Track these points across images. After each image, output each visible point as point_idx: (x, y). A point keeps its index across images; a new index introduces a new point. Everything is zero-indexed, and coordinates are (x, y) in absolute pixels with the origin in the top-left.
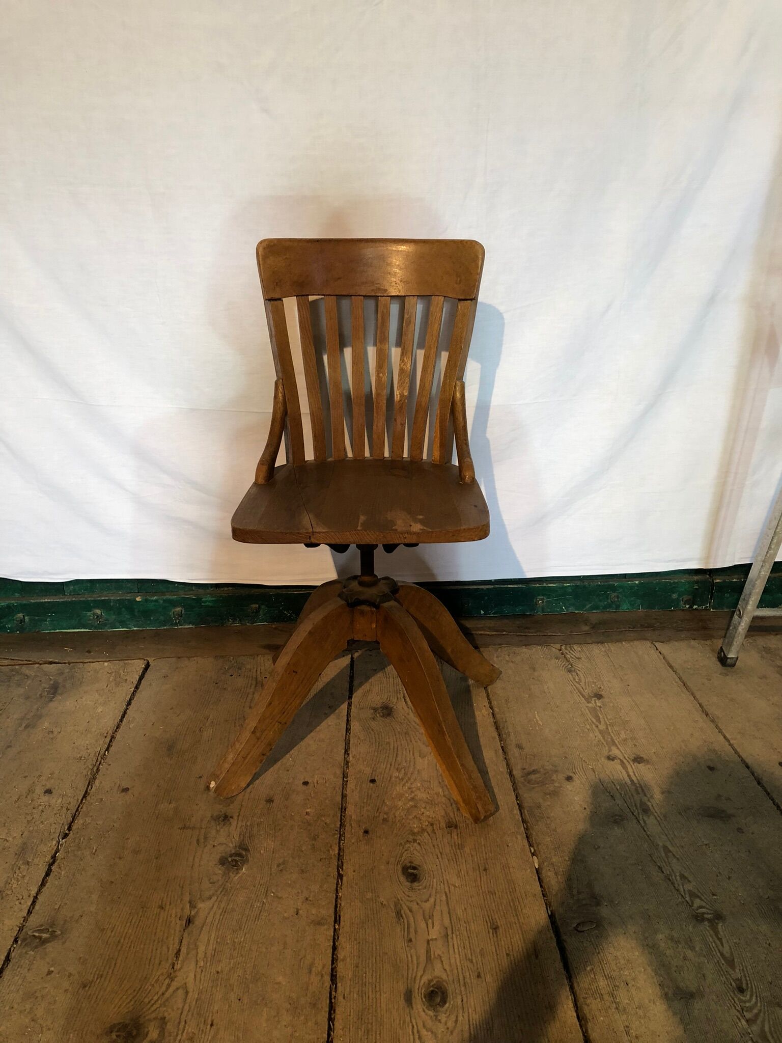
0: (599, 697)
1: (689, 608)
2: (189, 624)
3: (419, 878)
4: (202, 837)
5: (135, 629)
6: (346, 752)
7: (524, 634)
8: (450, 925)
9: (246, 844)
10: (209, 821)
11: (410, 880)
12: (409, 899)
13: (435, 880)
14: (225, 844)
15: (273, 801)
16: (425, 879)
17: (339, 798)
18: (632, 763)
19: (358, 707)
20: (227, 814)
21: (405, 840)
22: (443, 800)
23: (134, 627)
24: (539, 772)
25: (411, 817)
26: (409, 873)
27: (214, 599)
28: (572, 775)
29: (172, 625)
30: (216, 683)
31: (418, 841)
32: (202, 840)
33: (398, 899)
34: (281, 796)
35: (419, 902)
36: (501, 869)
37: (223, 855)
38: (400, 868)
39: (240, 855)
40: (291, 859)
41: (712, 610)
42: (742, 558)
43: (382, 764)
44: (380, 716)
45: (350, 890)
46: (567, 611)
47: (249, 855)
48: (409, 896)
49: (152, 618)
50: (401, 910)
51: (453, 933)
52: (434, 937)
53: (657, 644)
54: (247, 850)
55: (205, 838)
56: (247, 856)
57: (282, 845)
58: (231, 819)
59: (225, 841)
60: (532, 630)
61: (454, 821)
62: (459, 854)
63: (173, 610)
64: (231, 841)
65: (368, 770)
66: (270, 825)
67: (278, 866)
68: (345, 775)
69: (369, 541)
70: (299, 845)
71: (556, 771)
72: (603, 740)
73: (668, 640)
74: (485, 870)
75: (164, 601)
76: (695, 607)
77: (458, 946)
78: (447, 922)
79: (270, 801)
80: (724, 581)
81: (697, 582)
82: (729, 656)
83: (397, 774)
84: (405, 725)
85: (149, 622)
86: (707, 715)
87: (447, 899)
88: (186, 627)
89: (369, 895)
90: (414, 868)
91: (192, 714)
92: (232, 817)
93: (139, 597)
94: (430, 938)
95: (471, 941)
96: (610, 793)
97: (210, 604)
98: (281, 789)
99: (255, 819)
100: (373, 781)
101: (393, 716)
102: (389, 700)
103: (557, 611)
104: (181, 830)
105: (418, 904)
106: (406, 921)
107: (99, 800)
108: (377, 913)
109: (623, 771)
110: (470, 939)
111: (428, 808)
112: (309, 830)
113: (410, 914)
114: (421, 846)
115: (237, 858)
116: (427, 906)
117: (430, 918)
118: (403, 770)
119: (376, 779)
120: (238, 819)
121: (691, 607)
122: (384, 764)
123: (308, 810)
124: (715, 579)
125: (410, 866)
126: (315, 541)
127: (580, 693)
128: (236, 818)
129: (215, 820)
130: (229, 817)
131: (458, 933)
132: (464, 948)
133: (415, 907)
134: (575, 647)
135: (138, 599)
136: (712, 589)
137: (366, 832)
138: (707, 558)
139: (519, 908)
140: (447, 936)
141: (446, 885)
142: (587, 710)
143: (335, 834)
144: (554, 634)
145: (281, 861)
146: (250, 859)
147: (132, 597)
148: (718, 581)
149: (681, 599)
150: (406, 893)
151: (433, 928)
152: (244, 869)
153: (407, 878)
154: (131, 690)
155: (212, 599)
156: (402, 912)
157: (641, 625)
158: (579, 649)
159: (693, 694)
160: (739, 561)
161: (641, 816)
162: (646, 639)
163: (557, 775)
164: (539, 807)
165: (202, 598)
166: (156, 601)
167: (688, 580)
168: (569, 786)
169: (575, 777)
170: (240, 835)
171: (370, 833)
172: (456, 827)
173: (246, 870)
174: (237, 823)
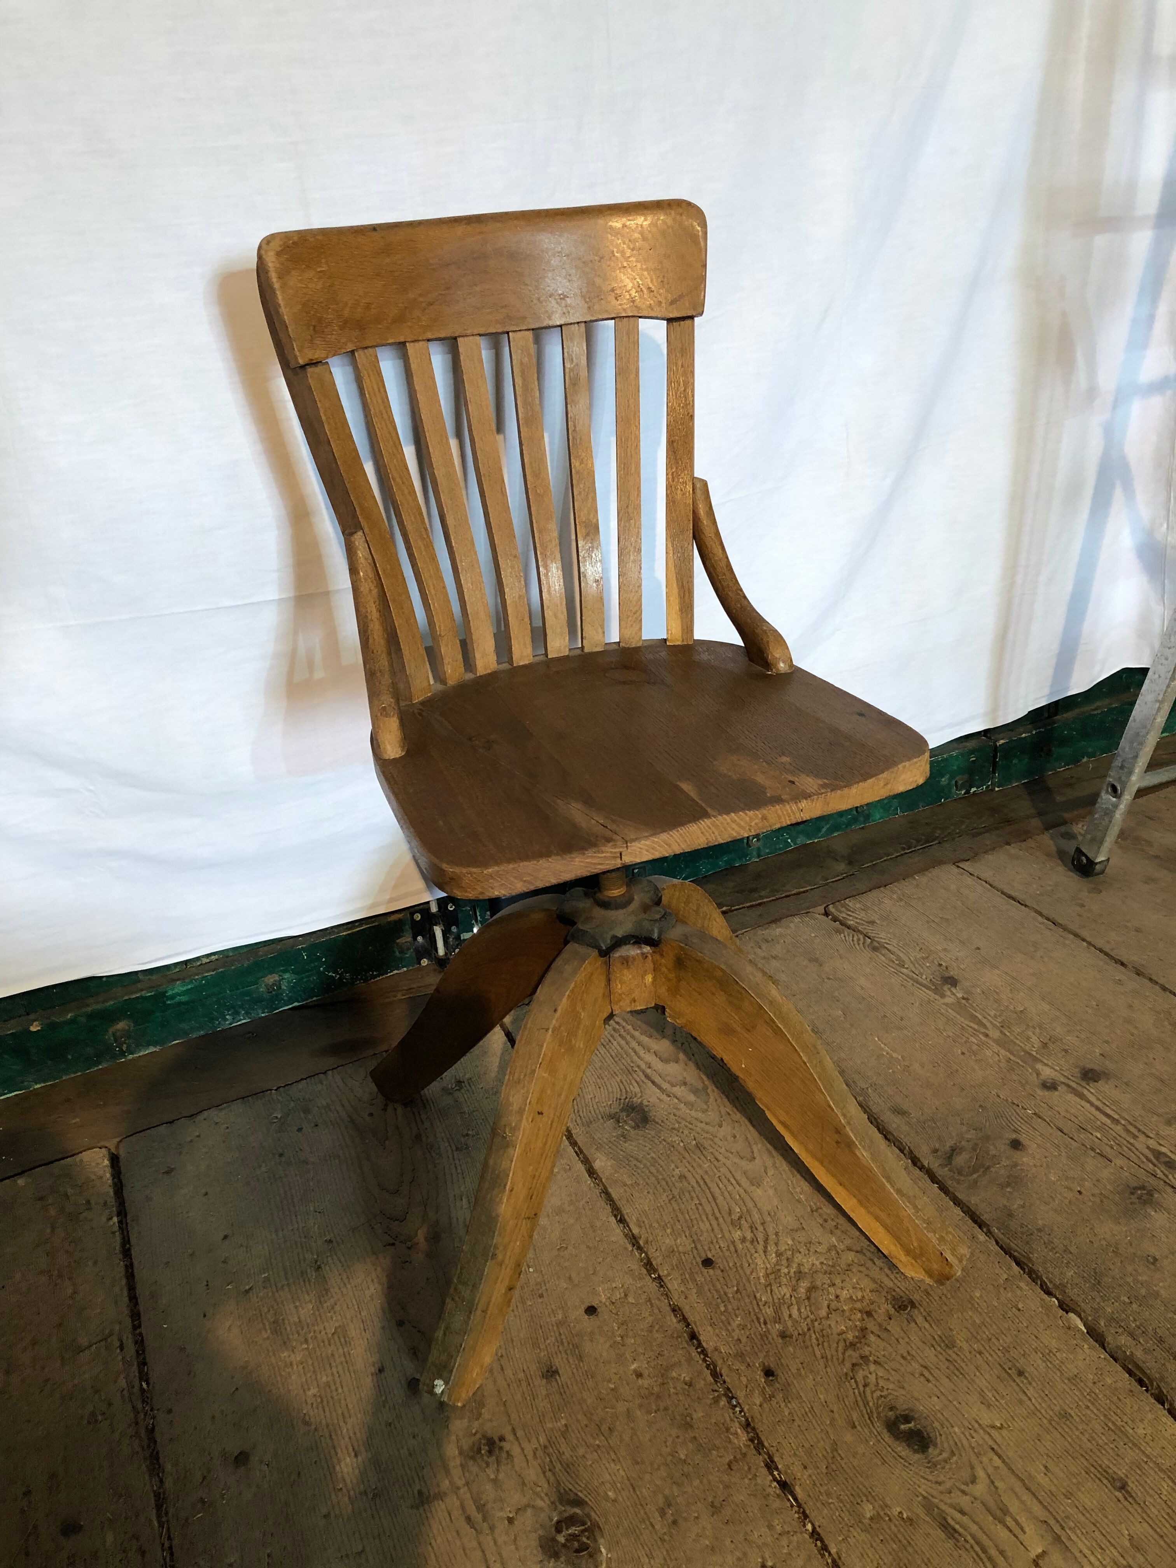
0: (952, 982)
1: (965, 794)
2: (149, 1044)
3: (930, 1437)
4: (472, 1510)
5: (38, 1086)
6: (622, 1221)
7: (757, 902)
8: (1047, 1514)
9: (570, 1490)
10: (462, 1465)
11: (916, 1447)
12: (941, 1488)
13: (956, 1429)
14: (528, 1506)
15: (556, 1372)
16: (941, 1435)
17: (672, 1321)
18: (1084, 1084)
19: (579, 1122)
20: (489, 1435)
21: (848, 1365)
22: (850, 1256)
23: (36, 1083)
24: (962, 1149)
25: (823, 1312)
26: (904, 1432)
27: (189, 987)
28: (1014, 1136)
29: (114, 1057)
30: (281, 1155)
31: (871, 1358)
32: (477, 1517)
33: (925, 1498)
34: (564, 1355)
35: (963, 1487)
36: (1044, 1362)
37: (541, 1532)
38: (879, 1426)
39: (571, 1520)
40: (675, 1488)
41: (997, 789)
42: (1037, 699)
43: (700, 1223)
44: (631, 1127)
45: (825, 1511)
46: (795, 844)
47: (593, 1514)
48: (939, 1483)
49: (70, 1057)
50: (945, 1519)
51: (1063, 1528)
52: (1040, 1551)
53: (960, 865)
54: (578, 1502)
55: (481, 1508)
56: (588, 1516)
57: (637, 1463)
58: (503, 1444)
59: (525, 1501)
60: (763, 893)
61: (902, 1294)
62: (954, 1356)
63: (111, 1031)
64: (535, 1493)
65: (684, 1243)
66: (586, 1426)
67: (662, 1513)
68: (649, 1266)
69: (735, 834)
70: (669, 1450)
71: (988, 1138)
72: (1012, 1057)
73: (974, 856)
74: (1021, 1373)
75: (90, 1016)
76: (973, 790)
77: (1089, 1549)
78: (1037, 1509)
79: (551, 1373)
80: (1011, 741)
81: (972, 752)
82: (1097, 860)
83: (739, 1232)
84: (686, 1132)
85: (63, 1066)
86: (1122, 964)
87: (1004, 1461)
88: (141, 1054)
89: (868, 1510)
90: (907, 1419)
91: (274, 1236)
92: (502, 1439)
93: (35, 1024)
94: (1033, 1555)
95: (1104, 1532)
96: (1093, 1149)
97: (184, 999)
98: (553, 1339)
99: (549, 1425)
100: (708, 1263)
101: (654, 1120)
102: (627, 1092)
103: (780, 849)
104: (418, 1509)
105: (963, 1492)
106: (969, 1538)
107: (199, 1505)
108: (910, 1543)
109: (1083, 1103)
110: (1098, 1525)
111: (838, 1282)
112: (666, 1409)
113: (965, 1519)
114: (882, 1366)
115: (573, 1530)
116: (980, 1489)
117: (1005, 1515)
118: (743, 1222)
119: (710, 1256)
120: (517, 1439)
121: (968, 792)
122: (703, 1221)
123: (634, 1366)
124: (998, 740)
125: (897, 1417)
126: (632, 859)
127: (918, 983)
128: (510, 1437)
129: (473, 1458)
130: (497, 1441)
131: (1072, 1524)
132: (1102, 1549)
133: (964, 1501)
134: (850, 903)
135: (35, 1028)
136: (995, 757)
137: (769, 1373)
138: (994, 710)
139: (1128, 1428)
140: (1057, 1539)
141: (981, 1432)
142: (950, 1011)
143: (716, 1400)
144: (802, 890)
145: (661, 1501)
146: (601, 1521)
147: (20, 1028)
148: (1002, 742)
149: (954, 782)
150: (930, 1478)
151: (1025, 1533)
152: (603, 1550)
153: (909, 1445)
154: (111, 1223)
155: (185, 988)
156: (950, 1521)
157: (918, 841)
158: (858, 906)
159: (1076, 935)
160: (1033, 705)
161: (1170, 1177)
162: (941, 863)
163: (993, 1144)
164: (1010, 1215)
165: (166, 992)
166: (73, 1021)
167: (961, 751)
168: (1023, 1159)
169: (1023, 1138)
170: (544, 1473)
171: (778, 1372)
172: (913, 1305)
173: (609, 1550)
174: (523, 1449)
